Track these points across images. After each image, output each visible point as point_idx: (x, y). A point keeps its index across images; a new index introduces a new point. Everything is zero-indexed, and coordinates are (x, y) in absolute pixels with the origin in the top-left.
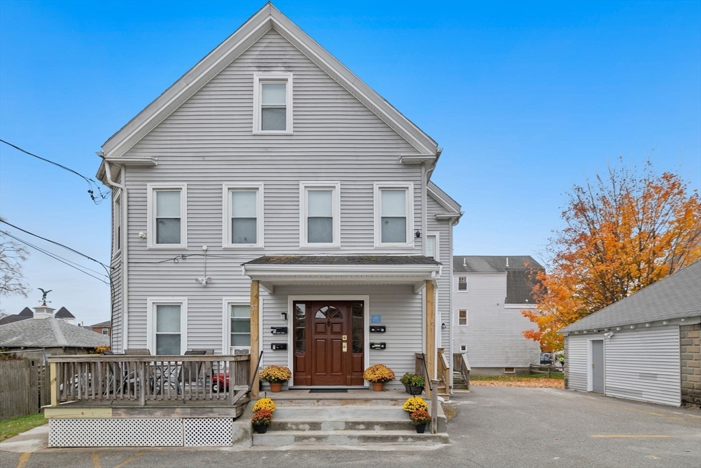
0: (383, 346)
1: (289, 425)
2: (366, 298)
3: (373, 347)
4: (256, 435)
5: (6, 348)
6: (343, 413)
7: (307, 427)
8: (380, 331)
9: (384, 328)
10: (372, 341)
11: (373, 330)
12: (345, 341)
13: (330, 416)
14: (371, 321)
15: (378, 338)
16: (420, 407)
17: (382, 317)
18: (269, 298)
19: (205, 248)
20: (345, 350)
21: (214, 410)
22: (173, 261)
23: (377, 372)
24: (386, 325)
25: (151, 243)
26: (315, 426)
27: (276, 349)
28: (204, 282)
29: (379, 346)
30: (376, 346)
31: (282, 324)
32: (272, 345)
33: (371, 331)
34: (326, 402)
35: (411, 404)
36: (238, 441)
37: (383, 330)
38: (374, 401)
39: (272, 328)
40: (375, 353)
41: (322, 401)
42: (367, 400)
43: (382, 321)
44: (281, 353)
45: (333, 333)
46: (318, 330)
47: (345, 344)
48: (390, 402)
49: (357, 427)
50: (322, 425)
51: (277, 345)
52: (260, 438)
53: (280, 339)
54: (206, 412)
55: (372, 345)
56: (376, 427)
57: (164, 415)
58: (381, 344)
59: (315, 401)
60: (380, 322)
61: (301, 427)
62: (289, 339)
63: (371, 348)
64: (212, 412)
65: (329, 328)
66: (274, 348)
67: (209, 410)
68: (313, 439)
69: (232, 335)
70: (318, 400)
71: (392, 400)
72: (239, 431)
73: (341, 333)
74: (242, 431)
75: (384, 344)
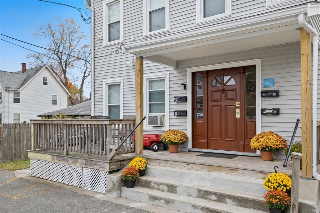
0: (276, 112)
1: (152, 184)
2: (257, 62)
3: (264, 112)
4: (125, 189)
5: (74, 116)
6: (203, 179)
7: (166, 188)
8: (272, 96)
9: (277, 92)
10: (264, 107)
11: (264, 95)
12: (238, 108)
13: (191, 181)
14: (263, 85)
15: (271, 103)
16: (280, 185)
17: (276, 80)
18: (174, 71)
19: (132, 39)
20: (238, 116)
21: (97, 163)
22: (116, 53)
23: (261, 140)
24: (280, 89)
25: (106, 42)
26: (172, 189)
27: (178, 115)
28: (131, 65)
29: (271, 111)
30: (267, 111)
31: (182, 93)
32: (175, 112)
33: (262, 96)
34: (195, 167)
35: (269, 181)
36: (109, 191)
37: (275, 94)
38: (240, 171)
39: (175, 97)
40: (268, 119)
41: (191, 165)
42: (233, 169)
43: (276, 85)
44: (182, 119)
45: (227, 99)
46: (214, 98)
47: (238, 110)
48: (259, 175)
49: (209, 196)
50: (178, 189)
51: (178, 112)
52: (127, 191)
53: (181, 107)
54: (93, 164)
55: (263, 110)
56: (228, 200)
57: (73, 163)
58: (274, 109)
59: (185, 164)
60: (273, 86)
61: (161, 187)
62: (188, 107)
63: (262, 113)
64: (96, 164)
65: (224, 95)
66: (176, 114)
67: (94, 162)
68: (163, 201)
69: (150, 105)
70: (188, 164)
71: (261, 172)
72: (110, 183)
73: (234, 100)
74: (112, 183)
75: (278, 110)
